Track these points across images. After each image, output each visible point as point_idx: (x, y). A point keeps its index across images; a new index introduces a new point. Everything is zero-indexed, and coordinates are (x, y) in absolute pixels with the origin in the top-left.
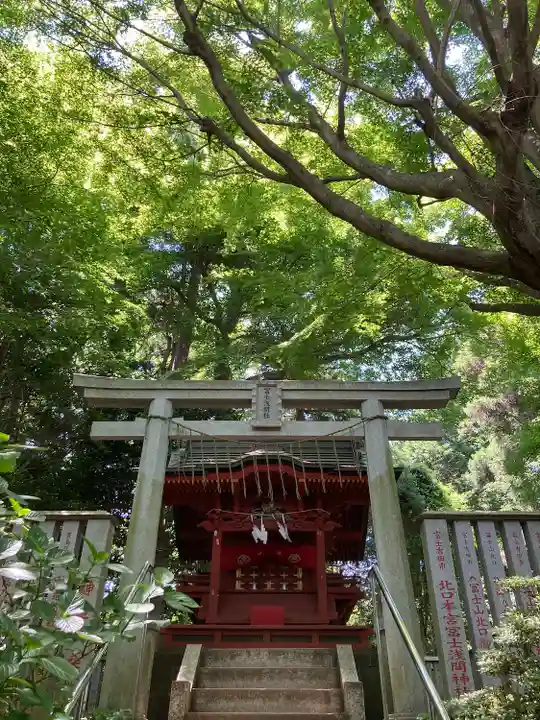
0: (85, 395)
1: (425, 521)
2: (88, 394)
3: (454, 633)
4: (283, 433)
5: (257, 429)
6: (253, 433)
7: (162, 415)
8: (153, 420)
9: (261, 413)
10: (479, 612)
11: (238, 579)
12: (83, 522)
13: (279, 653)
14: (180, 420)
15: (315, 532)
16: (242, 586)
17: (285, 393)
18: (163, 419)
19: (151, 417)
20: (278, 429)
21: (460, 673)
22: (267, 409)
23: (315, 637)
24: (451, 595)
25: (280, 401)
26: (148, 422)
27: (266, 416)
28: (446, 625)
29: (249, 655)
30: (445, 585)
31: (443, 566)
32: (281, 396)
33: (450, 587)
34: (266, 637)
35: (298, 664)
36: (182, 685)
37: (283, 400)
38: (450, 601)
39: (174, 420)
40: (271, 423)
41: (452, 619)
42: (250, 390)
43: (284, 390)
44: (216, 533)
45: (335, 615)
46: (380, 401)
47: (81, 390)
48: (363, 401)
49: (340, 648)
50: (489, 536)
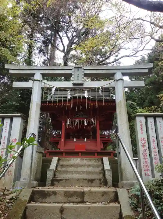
0: (10, 72)
1: (137, 117)
2: (11, 71)
3: (145, 156)
4: (84, 86)
5: (74, 84)
6: (74, 87)
7: (39, 80)
8: (35, 81)
9: (76, 78)
10: (155, 148)
11: (71, 136)
12: (11, 118)
13: (83, 160)
14: (45, 81)
16: (73, 138)
17: (85, 70)
18: (39, 81)
19: (35, 80)
20: (82, 84)
21: (146, 169)
22: (78, 77)
23: (96, 154)
24: (145, 142)
25: (83, 74)
26: (33, 82)
27: (78, 80)
28: (143, 153)
29: (74, 160)
30: (143, 139)
31: (142, 133)
32: (83, 72)
33: (144, 140)
34: (80, 154)
35: (90, 163)
36: (51, 170)
37: (84, 73)
38: (144, 144)
39: (43, 81)
40: (80, 82)
41: (144, 151)
42: (72, 70)
43: (84, 70)
44: (63, 121)
45: (102, 147)
46: (121, 73)
47: (8, 70)
48: (115, 73)
49: (104, 158)
50: (160, 122)
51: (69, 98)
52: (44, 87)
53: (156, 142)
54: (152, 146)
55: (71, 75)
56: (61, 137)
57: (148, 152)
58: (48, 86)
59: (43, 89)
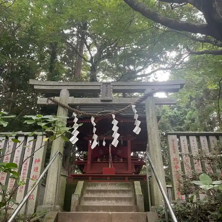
0: (35, 88)
1: (168, 136)
4: (113, 102)
5: (102, 101)
6: (101, 103)
9: (104, 94)
14: (72, 98)
15: (127, 141)
16: (100, 160)
20: (111, 101)
22: (107, 93)
24: (178, 163)
27: (106, 96)
29: (102, 185)
30: (175, 159)
31: (175, 152)
33: (177, 160)
34: (108, 178)
36: (76, 195)
37: (113, 89)
38: (177, 165)
40: (108, 98)
41: (177, 172)
42: (100, 86)
43: (113, 86)
45: (134, 171)
47: (33, 86)
48: (145, 89)
49: (135, 182)
50: (193, 141)
53: (189, 163)
55: (99, 91)
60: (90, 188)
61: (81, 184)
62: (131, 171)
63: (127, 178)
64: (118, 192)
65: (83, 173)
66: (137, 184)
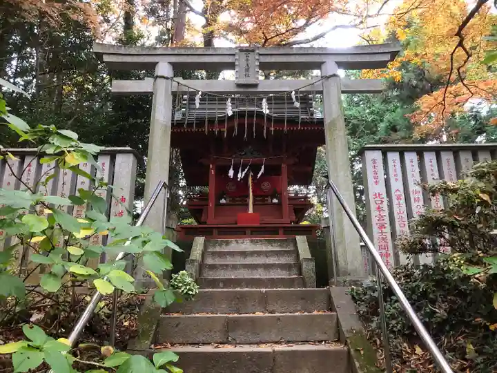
0: (105, 60)
1: (366, 152)
2: (106, 58)
3: (382, 227)
4: (260, 89)
5: (239, 86)
6: (239, 90)
7: (166, 76)
8: (158, 80)
9: (243, 73)
10: (400, 213)
14: (180, 80)
15: (281, 165)
17: (262, 57)
18: (167, 78)
19: (157, 77)
20: (255, 86)
21: (384, 252)
22: (247, 70)
24: (382, 202)
25: (257, 63)
26: (155, 81)
27: (247, 75)
28: (377, 222)
29: (237, 243)
30: (377, 195)
31: (377, 183)
32: (258, 60)
33: (381, 196)
34: (248, 232)
35: (270, 248)
36: (193, 261)
37: (260, 63)
38: (381, 206)
39: (175, 79)
40: (251, 81)
41: (381, 218)
42: (234, 55)
43: (260, 55)
44: (211, 166)
45: (294, 218)
46: (336, 62)
47: (100, 55)
48: (323, 63)
49: (298, 238)
50: (412, 162)
51: (230, 113)
52: (176, 92)
53: (403, 201)
54: (396, 209)
55: (232, 66)
56: (207, 200)
57: (387, 219)
58: (186, 89)
59: (174, 94)
60: (218, 249)
61: (199, 241)
62: (287, 218)
63: (281, 231)
64: (267, 254)
65: (199, 223)
66: (302, 241)
